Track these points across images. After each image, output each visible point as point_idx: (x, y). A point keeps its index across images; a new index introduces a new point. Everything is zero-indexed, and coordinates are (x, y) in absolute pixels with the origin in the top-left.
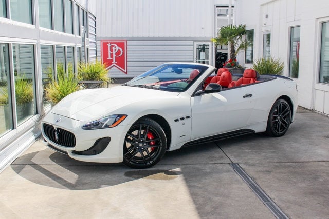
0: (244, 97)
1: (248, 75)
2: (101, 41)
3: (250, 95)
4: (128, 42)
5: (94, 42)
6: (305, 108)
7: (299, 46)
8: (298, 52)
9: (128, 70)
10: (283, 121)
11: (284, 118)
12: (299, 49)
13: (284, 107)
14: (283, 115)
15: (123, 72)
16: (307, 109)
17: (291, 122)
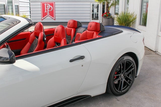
0: (71, 61)
1: (91, 28)
2: (41, 2)
3: (82, 58)
4: (55, 3)
5: (28, 3)
6: (150, 49)
7: (148, 6)
8: (147, 9)
9: (56, 18)
10: (127, 79)
11: (128, 75)
12: (147, 7)
13: (128, 64)
14: (126, 72)
15: (53, 19)
16: (151, 50)
17: (136, 77)
